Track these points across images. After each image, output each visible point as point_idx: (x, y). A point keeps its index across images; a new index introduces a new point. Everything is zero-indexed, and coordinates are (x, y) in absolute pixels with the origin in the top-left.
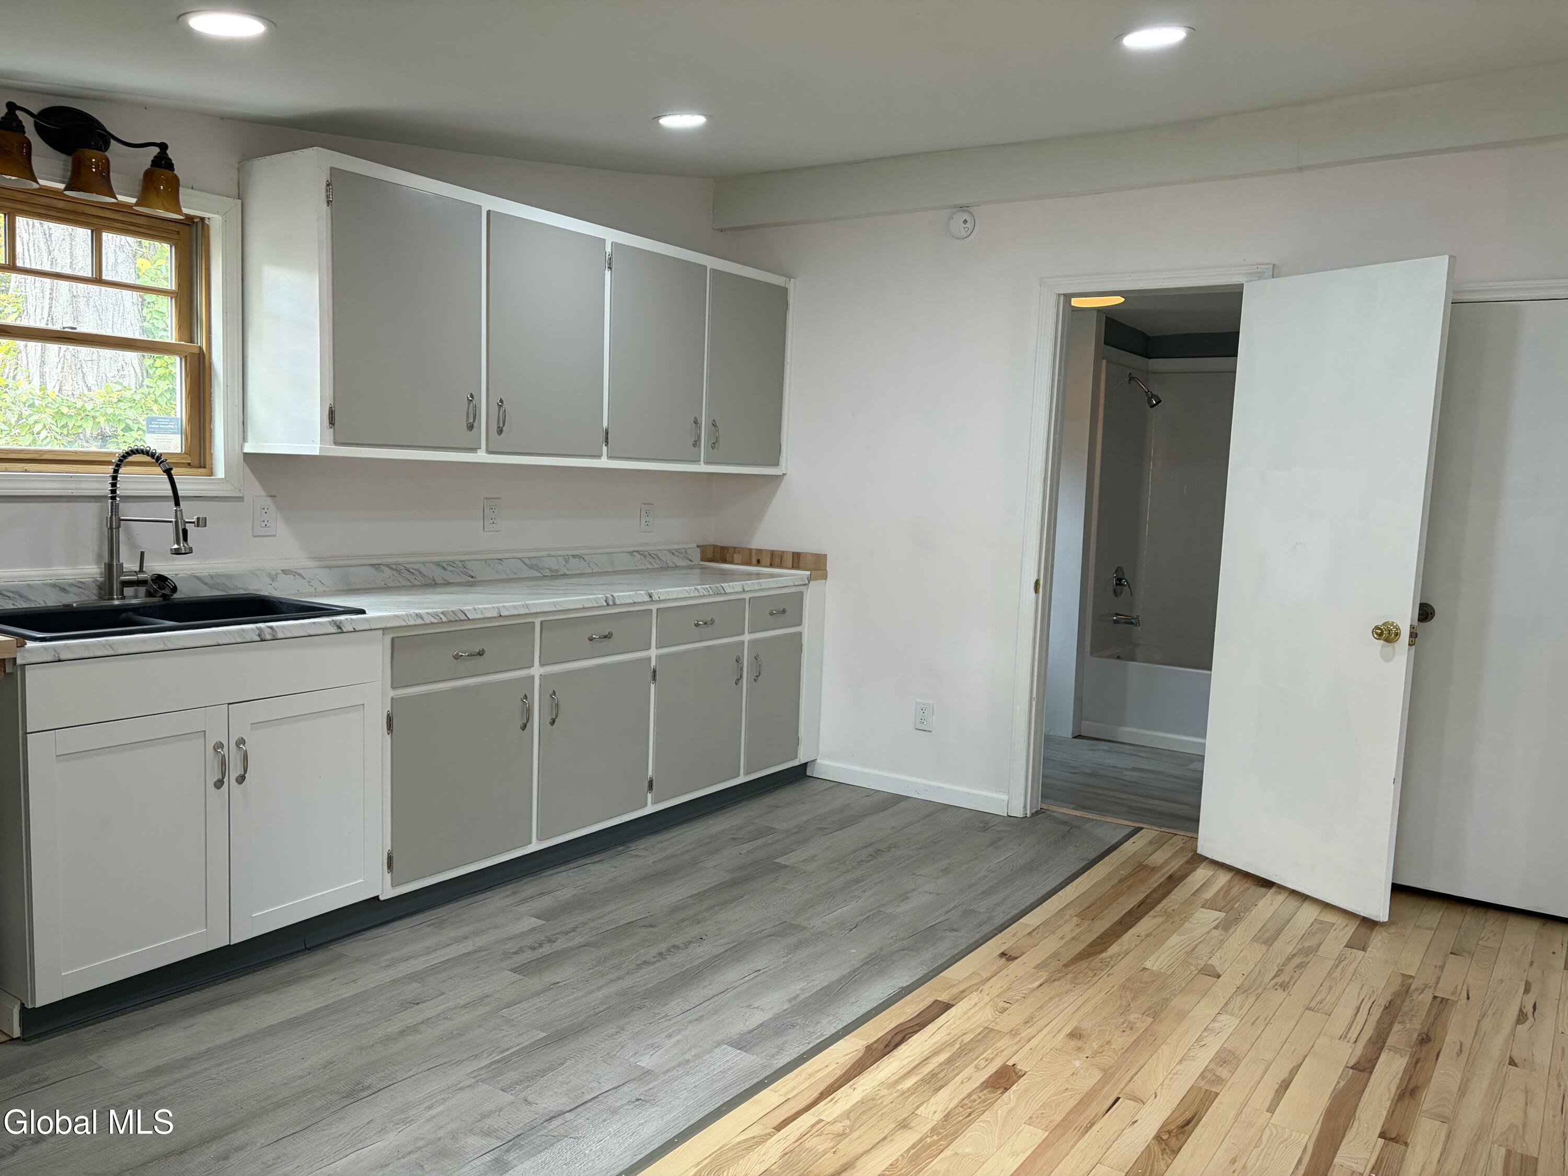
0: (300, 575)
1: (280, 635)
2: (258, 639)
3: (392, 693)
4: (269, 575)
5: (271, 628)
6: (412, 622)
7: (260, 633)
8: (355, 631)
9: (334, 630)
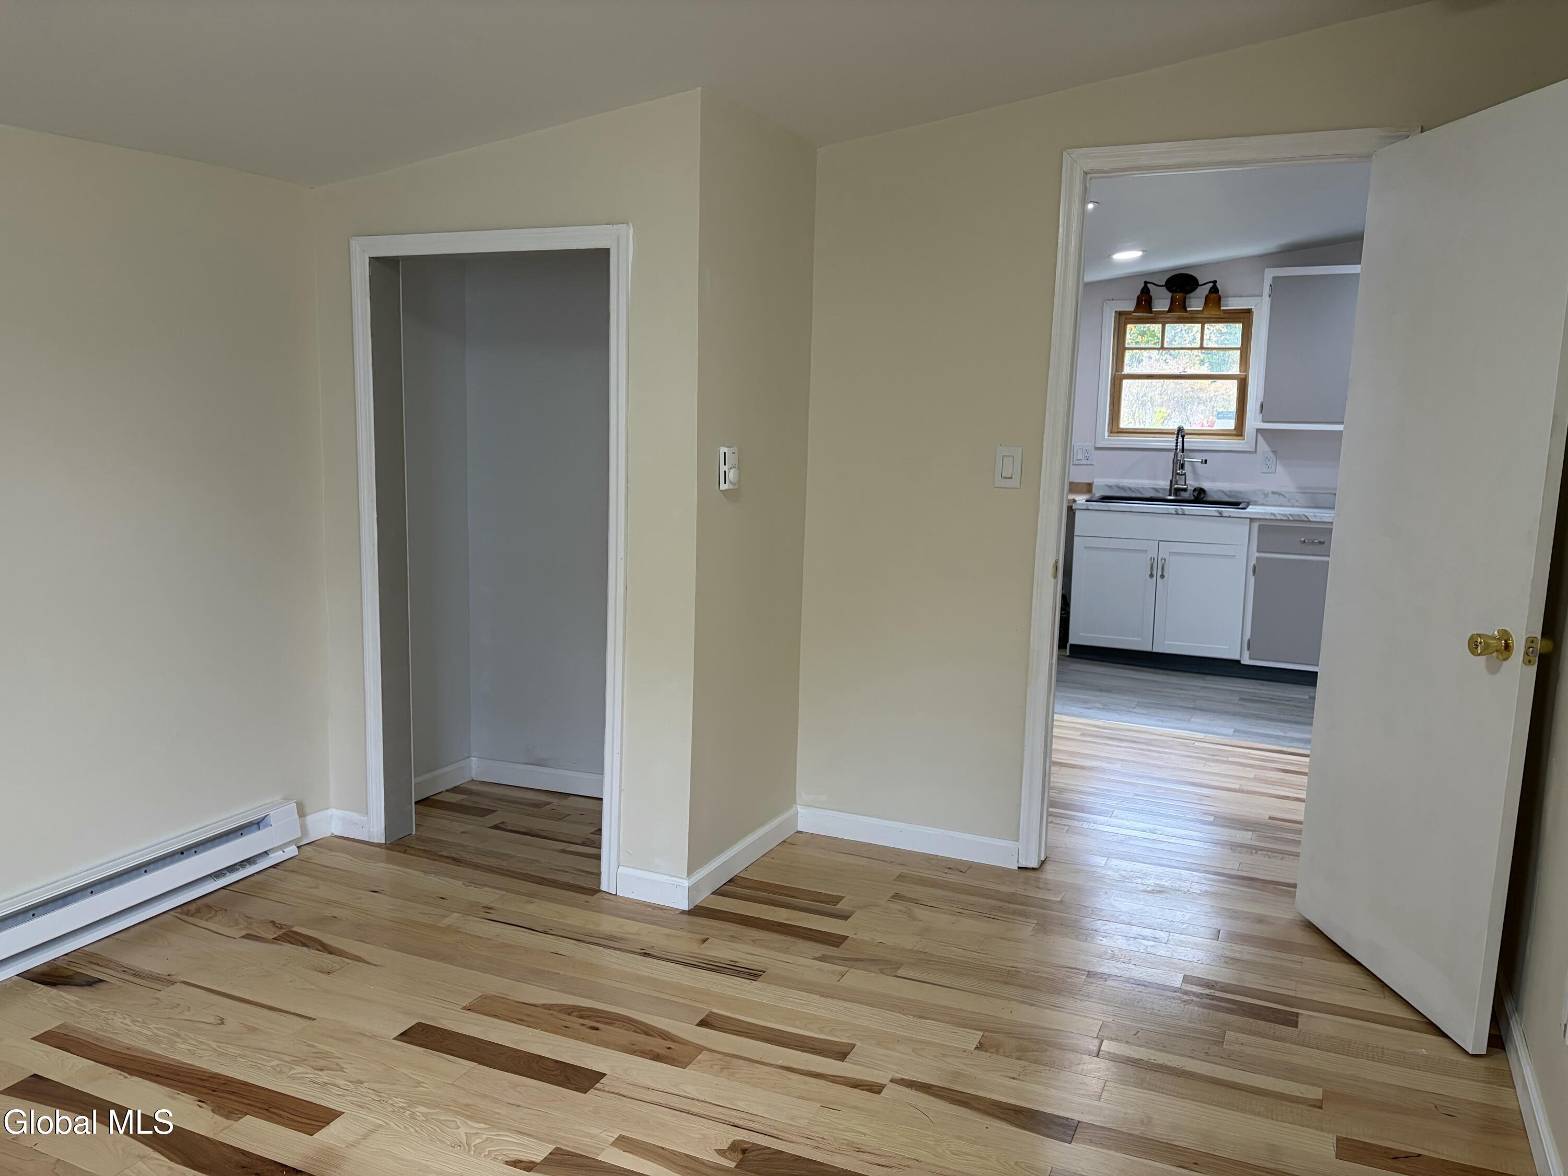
0: (1283, 495)
1: (1186, 513)
2: (1175, 513)
3: (1257, 555)
4: (1264, 494)
5: (1182, 509)
6: (1267, 517)
7: (1176, 511)
8: (1230, 517)
9: (1218, 515)
